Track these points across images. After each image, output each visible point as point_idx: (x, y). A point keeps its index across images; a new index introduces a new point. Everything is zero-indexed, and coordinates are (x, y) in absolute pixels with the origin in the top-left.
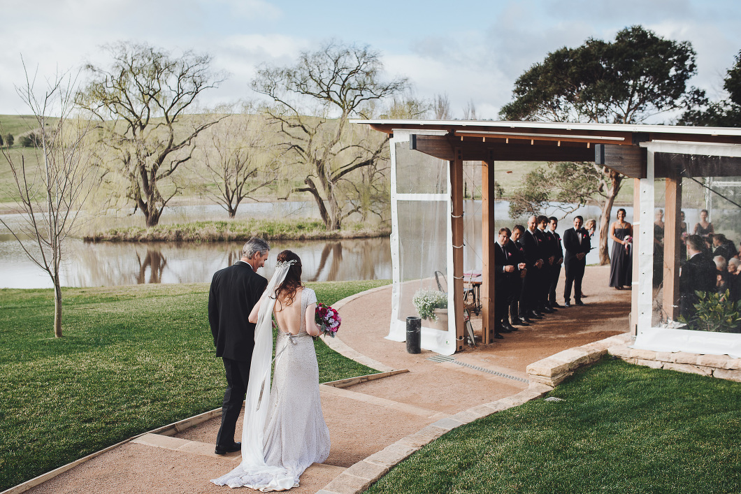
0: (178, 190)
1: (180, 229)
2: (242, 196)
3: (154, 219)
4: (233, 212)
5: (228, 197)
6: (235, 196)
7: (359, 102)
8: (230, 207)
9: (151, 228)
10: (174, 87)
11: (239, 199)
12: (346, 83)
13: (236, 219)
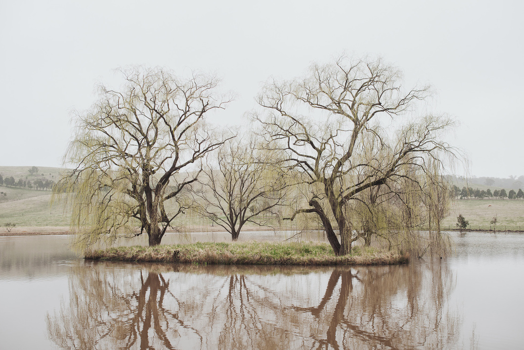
0: (182, 209)
1: (179, 249)
2: (245, 219)
3: (156, 238)
4: (235, 235)
5: (232, 220)
6: (238, 221)
7: (373, 114)
8: (233, 229)
9: (151, 248)
10: (182, 106)
11: (242, 223)
12: (357, 99)
13: (239, 242)
